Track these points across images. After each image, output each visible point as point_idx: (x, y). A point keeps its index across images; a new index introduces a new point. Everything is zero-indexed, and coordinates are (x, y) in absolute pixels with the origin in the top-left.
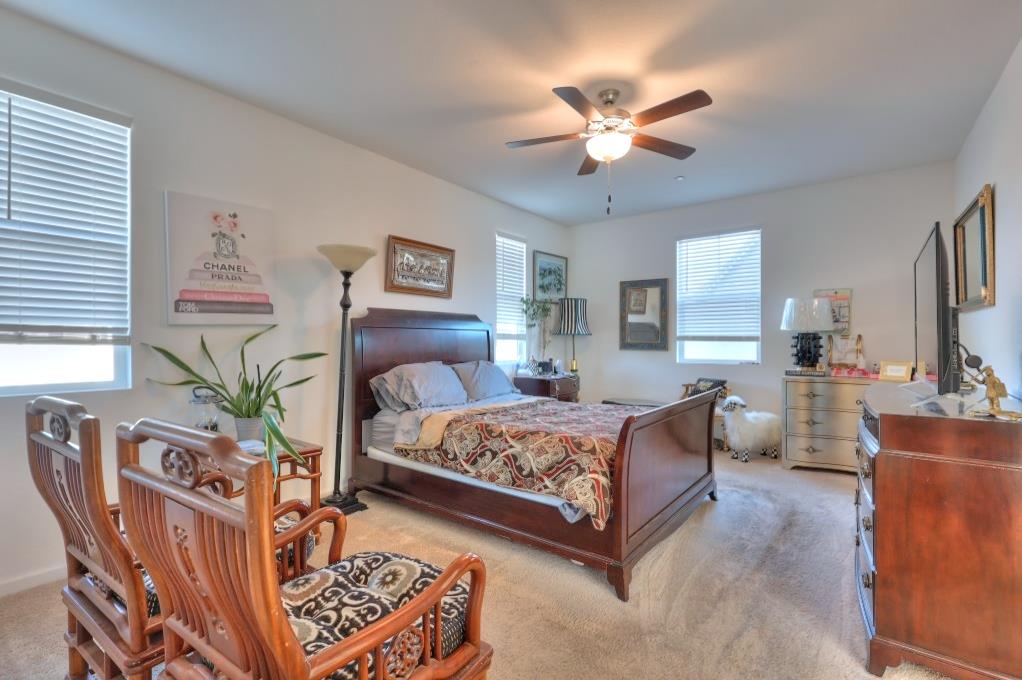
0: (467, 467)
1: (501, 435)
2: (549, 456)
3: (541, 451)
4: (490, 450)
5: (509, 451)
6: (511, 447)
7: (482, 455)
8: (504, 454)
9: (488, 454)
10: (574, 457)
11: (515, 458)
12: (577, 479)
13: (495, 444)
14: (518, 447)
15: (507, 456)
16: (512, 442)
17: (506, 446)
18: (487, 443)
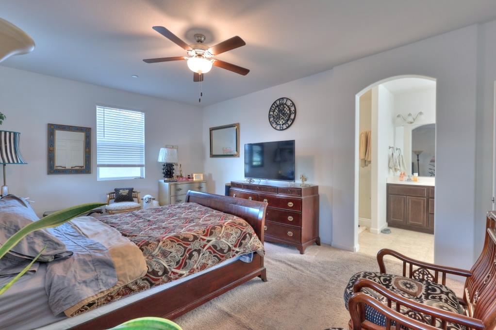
0: (180, 272)
1: (195, 238)
2: (234, 235)
3: (228, 236)
4: (195, 250)
5: (209, 244)
6: (209, 241)
7: (191, 256)
8: (206, 248)
9: (195, 253)
10: (244, 231)
11: (215, 246)
12: (252, 239)
13: (196, 245)
14: (213, 240)
15: (210, 248)
16: (208, 238)
17: (205, 242)
18: (189, 247)
